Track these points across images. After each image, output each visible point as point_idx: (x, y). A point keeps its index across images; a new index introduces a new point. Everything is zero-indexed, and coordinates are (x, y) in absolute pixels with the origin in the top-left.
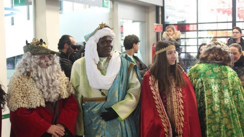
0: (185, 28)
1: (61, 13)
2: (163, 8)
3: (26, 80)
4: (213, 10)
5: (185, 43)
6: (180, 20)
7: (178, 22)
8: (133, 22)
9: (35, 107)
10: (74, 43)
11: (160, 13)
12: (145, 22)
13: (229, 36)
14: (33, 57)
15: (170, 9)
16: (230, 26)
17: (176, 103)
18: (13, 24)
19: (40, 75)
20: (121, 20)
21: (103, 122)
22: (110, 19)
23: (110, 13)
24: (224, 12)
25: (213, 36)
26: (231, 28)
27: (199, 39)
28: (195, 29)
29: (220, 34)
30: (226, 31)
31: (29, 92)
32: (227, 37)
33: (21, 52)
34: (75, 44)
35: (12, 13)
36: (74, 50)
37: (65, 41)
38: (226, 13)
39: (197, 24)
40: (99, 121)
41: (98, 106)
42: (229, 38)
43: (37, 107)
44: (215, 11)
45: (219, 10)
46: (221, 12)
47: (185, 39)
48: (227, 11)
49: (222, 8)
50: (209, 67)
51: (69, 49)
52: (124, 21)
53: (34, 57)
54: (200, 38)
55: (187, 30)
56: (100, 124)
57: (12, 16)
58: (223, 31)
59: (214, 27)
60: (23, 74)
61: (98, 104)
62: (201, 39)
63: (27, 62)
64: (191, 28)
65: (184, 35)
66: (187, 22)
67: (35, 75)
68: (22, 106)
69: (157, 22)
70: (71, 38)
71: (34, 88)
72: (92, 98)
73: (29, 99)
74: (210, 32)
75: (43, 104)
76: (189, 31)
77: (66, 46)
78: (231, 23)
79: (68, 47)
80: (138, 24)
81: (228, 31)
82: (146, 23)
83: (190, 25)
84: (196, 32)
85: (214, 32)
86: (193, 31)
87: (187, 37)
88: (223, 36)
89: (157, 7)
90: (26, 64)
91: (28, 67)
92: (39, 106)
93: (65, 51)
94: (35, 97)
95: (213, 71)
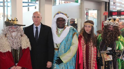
2: (109, 3)
3: (4, 38)
7: (117, 10)
8: (93, 10)
12: (99, 10)
18: (28, 10)
22: (80, 8)
23: (80, 5)
43: (7, 52)
55: (122, 14)
69: (106, 10)
87: (122, 18)
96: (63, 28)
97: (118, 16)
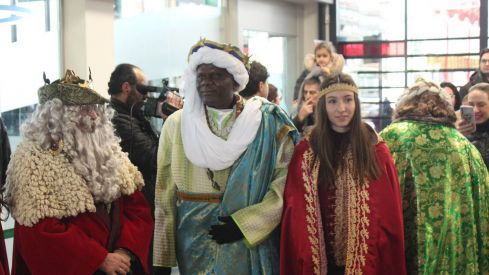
0: (380, 50)
1: (117, 17)
2: (333, 8)
3: (49, 158)
4: (438, 12)
5: (380, 82)
6: (370, 33)
7: (365, 38)
8: (271, 36)
9: (74, 213)
10: (142, 80)
11: (327, 18)
12: (295, 36)
13: (473, 67)
14: (66, 109)
15: (347, 9)
16: (475, 46)
17: (354, 211)
18: (15, 39)
19: (80, 147)
20: (245, 33)
21: (213, 245)
22: (221, 30)
23: (221, 17)
24: (463, 16)
25: (438, 66)
26: (478, 51)
27: (409, 74)
28: (402, 52)
29: (453, 63)
30: (467, 57)
31: (60, 181)
32: (469, 70)
33: (32, 99)
34: (146, 83)
35: (13, 17)
36: (142, 96)
37: (122, 76)
38: (467, 19)
39: (405, 41)
40: (205, 242)
41: (205, 211)
42: (472, 73)
43: (80, 214)
44: (444, 15)
45: (451, 13)
46: (456, 16)
47: (380, 72)
48: (470, 14)
49: (459, 8)
50: (420, 128)
51: (131, 94)
52: (251, 33)
53: (69, 110)
54: (412, 71)
55: (383, 53)
56: (206, 248)
57: (13, 23)
58: (460, 58)
59: (441, 48)
60: (43, 146)
61: (204, 207)
62: (414, 73)
63: (53, 120)
64: (392, 49)
65: (377, 64)
66: (383, 38)
67: (69, 147)
68: (47, 214)
69: (321, 36)
70: (136, 71)
71: (69, 174)
72: (194, 194)
73: (61, 198)
74: (431, 58)
75: (92, 207)
76: (386, 56)
77: (126, 87)
78: (478, 41)
79: (129, 89)
80: (280, 41)
81: (471, 57)
82: (298, 38)
83: (391, 45)
84: (403, 58)
85: (441, 58)
86: (397, 56)
87: (383, 70)
88: (460, 67)
89: (322, 6)
90: (51, 125)
91: (55, 130)
92: (83, 210)
93: (123, 98)
94: (73, 193)
95: (428, 137)
96: (231, 107)
97: (369, 60)
